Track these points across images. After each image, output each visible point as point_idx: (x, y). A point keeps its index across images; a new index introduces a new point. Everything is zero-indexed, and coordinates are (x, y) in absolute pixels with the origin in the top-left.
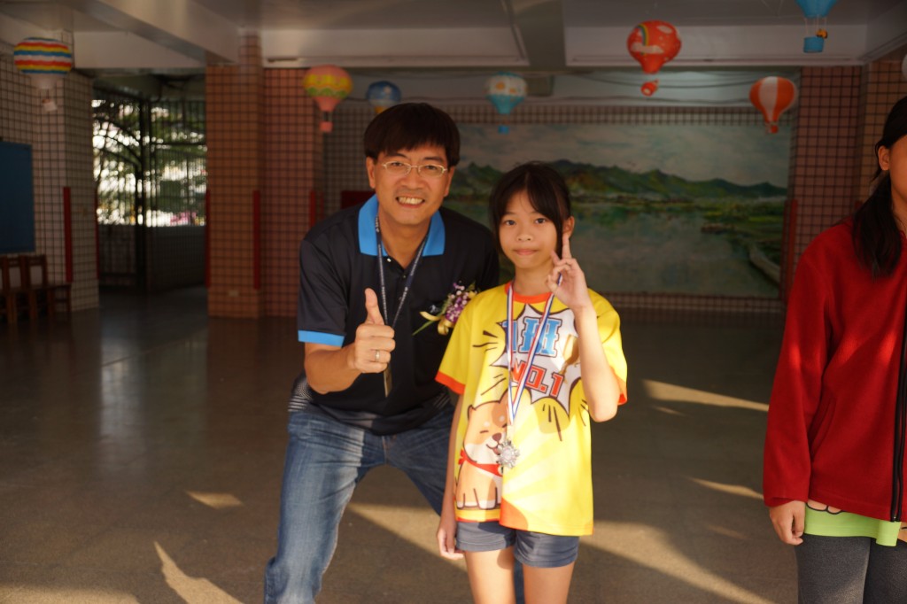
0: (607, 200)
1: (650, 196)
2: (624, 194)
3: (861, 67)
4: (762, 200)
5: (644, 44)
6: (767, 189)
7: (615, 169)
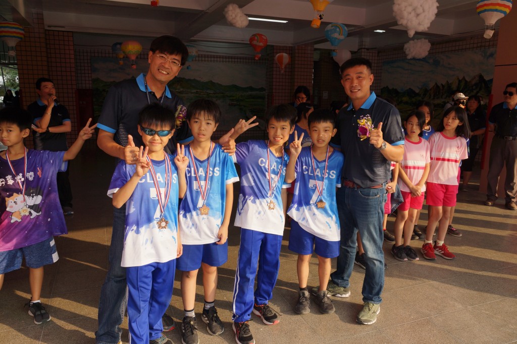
0: (192, 93)
1: (209, 91)
2: (199, 91)
3: (292, 47)
4: (250, 93)
5: (258, 42)
6: (251, 89)
7: (194, 79)
